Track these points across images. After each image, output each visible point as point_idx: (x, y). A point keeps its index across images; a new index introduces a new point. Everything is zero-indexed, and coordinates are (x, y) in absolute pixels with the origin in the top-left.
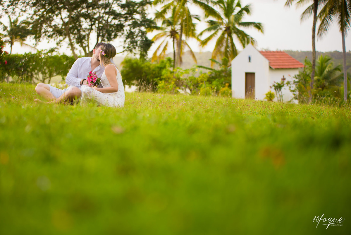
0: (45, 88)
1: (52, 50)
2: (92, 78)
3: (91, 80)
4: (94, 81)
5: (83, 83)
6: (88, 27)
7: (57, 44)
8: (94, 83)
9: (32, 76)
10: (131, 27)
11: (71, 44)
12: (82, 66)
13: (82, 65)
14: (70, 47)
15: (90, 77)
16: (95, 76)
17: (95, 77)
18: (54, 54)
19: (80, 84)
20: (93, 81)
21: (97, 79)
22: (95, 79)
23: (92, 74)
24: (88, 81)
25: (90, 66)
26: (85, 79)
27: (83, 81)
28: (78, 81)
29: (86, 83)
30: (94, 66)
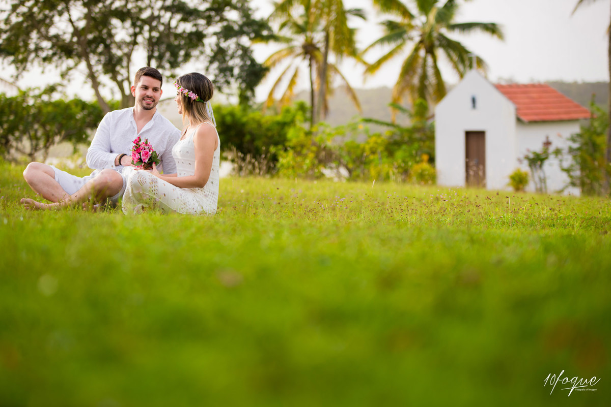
0: (45, 173)
1: (51, 89)
2: (140, 153)
3: (137, 156)
4: (144, 160)
5: (122, 163)
6: (128, 39)
7: (63, 75)
8: (145, 163)
10: (219, 39)
11: (92, 76)
12: (116, 125)
15: (136, 151)
16: (146, 147)
17: (148, 151)
18: (56, 97)
19: (113, 164)
20: (142, 158)
21: (151, 154)
22: (146, 153)
23: (140, 143)
24: (131, 158)
25: (131, 122)
26: (126, 155)
27: (122, 159)
28: (110, 159)
29: (129, 163)
30: (141, 122)
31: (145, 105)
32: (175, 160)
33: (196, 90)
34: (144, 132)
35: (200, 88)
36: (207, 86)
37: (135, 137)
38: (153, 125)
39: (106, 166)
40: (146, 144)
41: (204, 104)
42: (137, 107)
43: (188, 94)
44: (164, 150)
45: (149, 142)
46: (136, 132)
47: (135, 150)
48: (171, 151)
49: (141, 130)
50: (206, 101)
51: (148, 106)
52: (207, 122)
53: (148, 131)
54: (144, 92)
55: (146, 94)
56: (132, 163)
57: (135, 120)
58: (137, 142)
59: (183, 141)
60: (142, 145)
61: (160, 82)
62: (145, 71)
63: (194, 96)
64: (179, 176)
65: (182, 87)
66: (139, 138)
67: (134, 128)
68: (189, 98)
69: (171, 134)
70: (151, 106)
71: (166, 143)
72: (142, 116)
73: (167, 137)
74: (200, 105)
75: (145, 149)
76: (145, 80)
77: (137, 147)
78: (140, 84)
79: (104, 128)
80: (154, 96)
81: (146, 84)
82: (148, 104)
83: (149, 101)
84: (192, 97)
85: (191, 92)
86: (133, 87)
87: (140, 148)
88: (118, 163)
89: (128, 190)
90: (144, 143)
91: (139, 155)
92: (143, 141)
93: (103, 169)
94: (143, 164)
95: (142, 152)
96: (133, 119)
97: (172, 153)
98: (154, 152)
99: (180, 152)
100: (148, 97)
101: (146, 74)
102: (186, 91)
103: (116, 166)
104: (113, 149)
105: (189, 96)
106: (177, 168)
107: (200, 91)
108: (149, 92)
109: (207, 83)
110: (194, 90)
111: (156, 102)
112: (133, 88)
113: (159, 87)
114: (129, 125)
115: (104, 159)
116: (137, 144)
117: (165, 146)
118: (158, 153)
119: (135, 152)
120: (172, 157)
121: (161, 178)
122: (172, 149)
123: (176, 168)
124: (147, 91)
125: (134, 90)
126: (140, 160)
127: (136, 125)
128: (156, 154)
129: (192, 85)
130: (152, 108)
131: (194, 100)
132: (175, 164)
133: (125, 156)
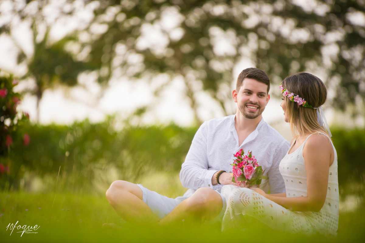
0: (132, 192)
2: (242, 169)
3: (239, 172)
4: (248, 176)
5: (220, 181)
6: (232, 51)
7: (156, 93)
8: (248, 180)
9: (91, 176)
10: (341, 49)
11: (190, 94)
12: (214, 136)
13: (215, 133)
14: (188, 101)
15: (238, 165)
16: (250, 162)
17: (252, 165)
19: (210, 183)
20: (245, 174)
21: (256, 170)
22: (250, 169)
23: (243, 157)
24: (232, 174)
25: (232, 132)
26: (225, 171)
27: (220, 177)
28: (206, 177)
29: (229, 181)
30: (244, 132)
31: (248, 113)
32: (284, 178)
33: (303, 94)
34: (246, 145)
35: (307, 91)
36: (318, 89)
37: (237, 149)
38: (257, 136)
39: (203, 185)
40: (250, 157)
41: (315, 112)
42: (239, 115)
43: (294, 99)
44: (270, 166)
45: (253, 155)
46: (238, 144)
47: (236, 165)
48: (278, 167)
49: (243, 141)
50: (317, 107)
51: (252, 114)
52: (319, 132)
53: (251, 143)
54: (247, 97)
55: (249, 100)
56: (233, 181)
57: (236, 130)
58: (239, 155)
59: (291, 155)
60: (244, 158)
61: (266, 86)
62: (249, 72)
63: (300, 101)
64: (288, 196)
65: (287, 91)
66: (241, 150)
67: (235, 139)
68: (296, 103)
69: (278, 146)
70: (255, 114)
71: (272, 157)
72: (245, 126)
73: (274, 149)
74: (309, 112)
75: (248, 164)
76: (248, 83)
77: (239, 161)
78: (242, 88)
79: (201, 139)
80: (259, 102)
81: (249, 88)
82: (252, 112)
83: (253, 108)
84: (298, 102)
85: (298, 96)
86: (234, 91)
87: (242, 163)
88: (216, 181)
89: (228, 211)
90: (247, 157)
91: (241, 170)
92: (246, 154)
93: (199, 188)
94: (246, 181)
95: (245, 167)
96: (233, 129)
97: (280, 169)
98: (259, 167)
99: (288, 168)
100: (252, 103)
101: (250, 77)
102: (291, 95)
103: (213, 185)
104: (211, 164)
105: (295, 101)
106: (286, 187)
107: (308, 94)
108: (253, 98)
109: (317, 86)
110: (302, 94)
111: (261, 109)
112: (235, 93)
113: (265, 91)
114: (230, 135)
115: (200, 177)
116: (239, 158)
117: (271, 161)
118: (263, 169)
119: (236, 167)
120: (280, 174)
121: (267, 198)
122: (279, 165)
123: (284, 187)
124: (251, 96)
125: (236, 95)
126: (243, 176)
127: (237, 136)
128: (261, 169)
129: (298, 87)
130: (257, 116)
131: (301, 106)
132: (283, 183)
133: (224, 173)
